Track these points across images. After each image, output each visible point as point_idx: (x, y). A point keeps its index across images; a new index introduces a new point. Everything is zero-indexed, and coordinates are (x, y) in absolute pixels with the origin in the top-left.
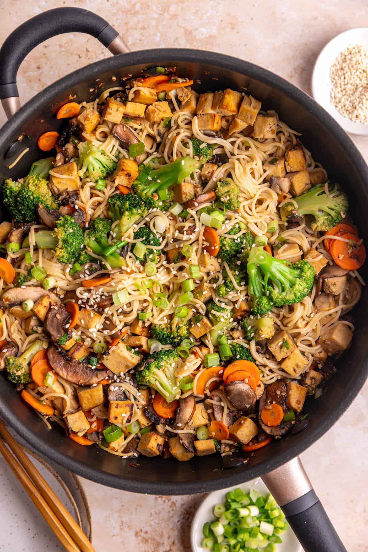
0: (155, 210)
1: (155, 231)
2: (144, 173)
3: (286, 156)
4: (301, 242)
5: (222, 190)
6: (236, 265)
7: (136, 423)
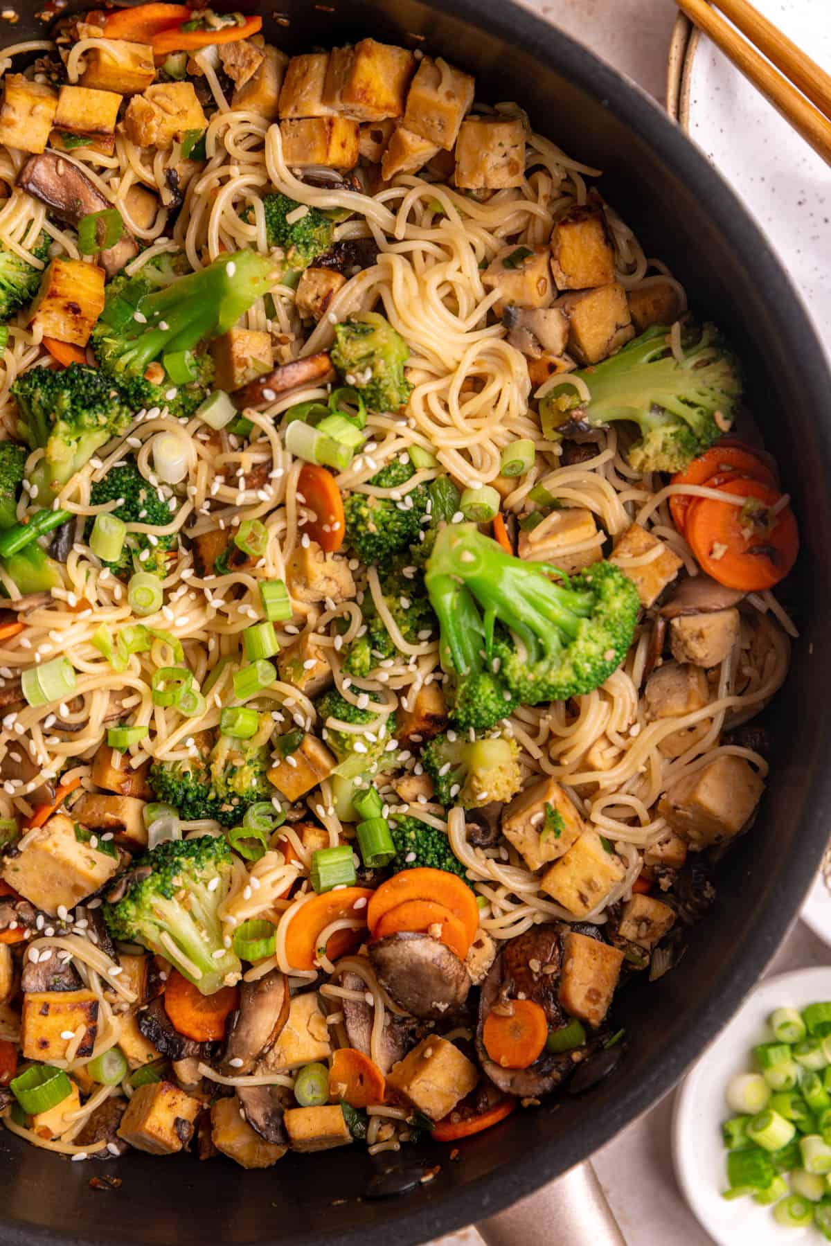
0: (154, 413)
1: (153, 480)
2: (123, 304)
3: (553, 243)
4: (600, 505)
5: (350, 350)
6: (404, 581)
7: (114, 1055)
